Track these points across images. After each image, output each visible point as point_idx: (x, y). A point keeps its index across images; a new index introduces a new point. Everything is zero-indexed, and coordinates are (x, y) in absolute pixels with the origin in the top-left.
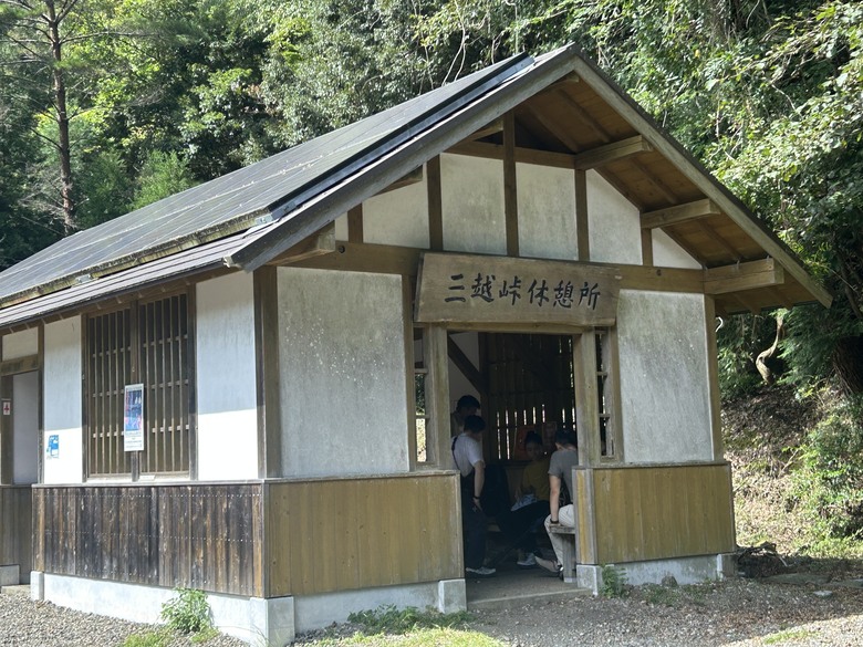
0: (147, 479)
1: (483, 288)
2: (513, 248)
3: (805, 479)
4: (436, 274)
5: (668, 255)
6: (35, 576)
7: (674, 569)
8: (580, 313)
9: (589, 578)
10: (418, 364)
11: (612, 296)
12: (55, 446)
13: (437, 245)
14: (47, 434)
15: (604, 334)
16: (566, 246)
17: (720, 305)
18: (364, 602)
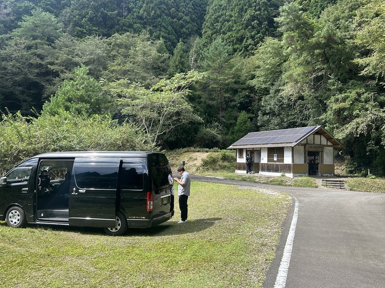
0: (277, 163)
1: (311, 147)
2: (314, 144)
3: (343, 167)
4: (307, 146)
5: (329, 144)
6: (260, 172)
7: (328, 175)
8: (320, 149)
9: (320, 174)
10: (305, 154)
11: (323, 148)
12: (262, 159)
13: (307, 144)
14: (261, 158)
15: (322, 152)
16: (319, 143)
17: (334, 148)
18: (300, 175)
